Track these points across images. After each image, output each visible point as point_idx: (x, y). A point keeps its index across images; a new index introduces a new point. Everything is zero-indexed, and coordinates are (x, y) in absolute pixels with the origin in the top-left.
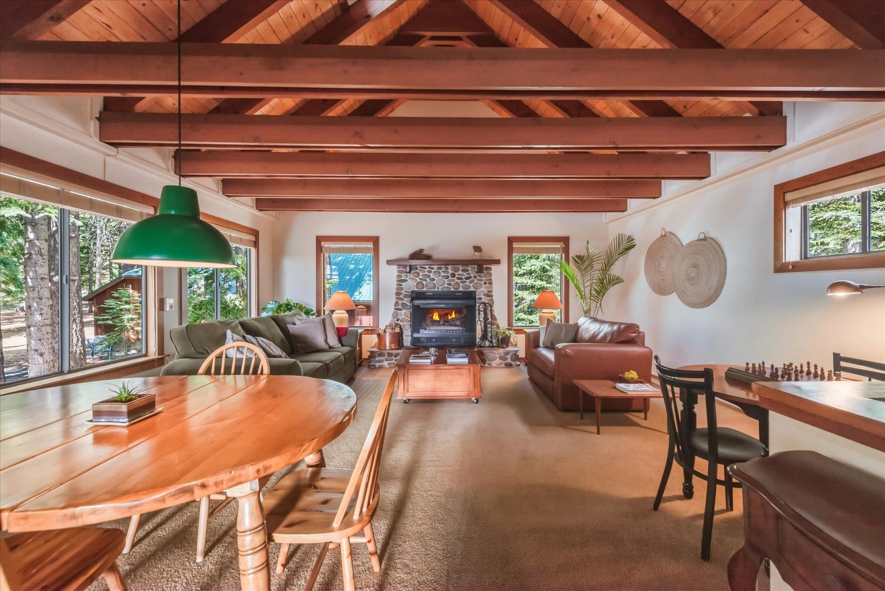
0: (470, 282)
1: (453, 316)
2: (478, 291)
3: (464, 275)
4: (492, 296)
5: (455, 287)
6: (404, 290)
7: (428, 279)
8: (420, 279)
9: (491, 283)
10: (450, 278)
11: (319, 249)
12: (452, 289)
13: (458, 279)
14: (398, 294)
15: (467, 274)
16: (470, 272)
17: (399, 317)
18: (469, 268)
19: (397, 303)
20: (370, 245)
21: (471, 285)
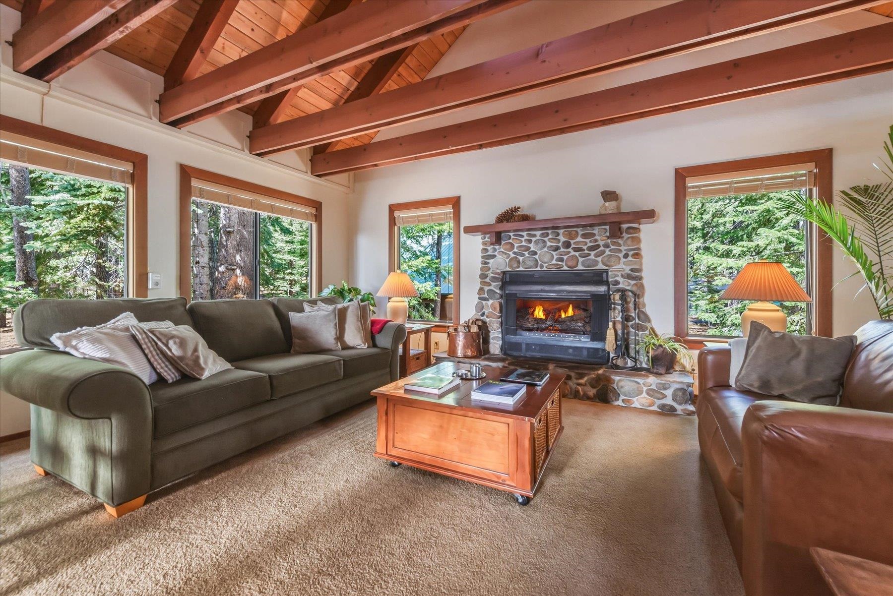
0: (597, 256)
1: (570, 312)
2: (611, 269)
3: (586, 244)
4: (641, 278)
5: (570, 264)
6: (491, 271)
7: (526, 253)
8: (515, 253)
9: (637, 255)
10: (562, 250)
11: (392, 221)
12: (565, 268)
13: (576, 250)
14: (483, 276)
15: (591, 242)
16: (596, 237)
17: (484, 310)
18: (596, 232)
19: (481, 290)
20: (449, 209)
21: (599, 259)
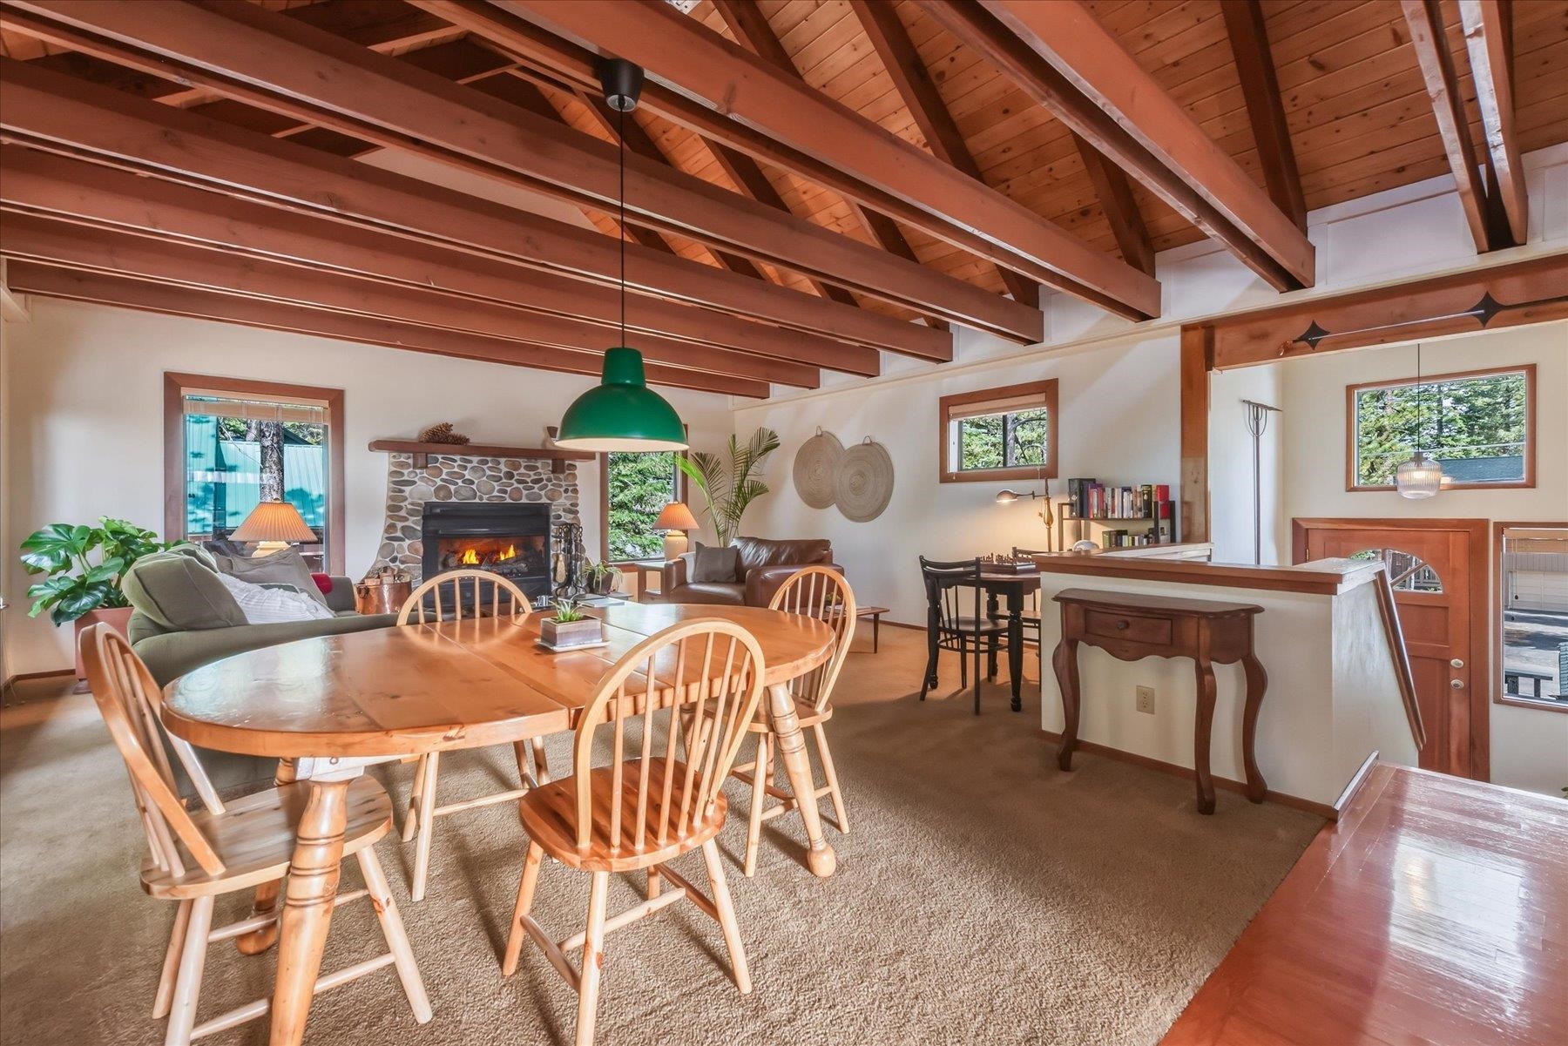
0: (541, 489)
2: (555, 503)
3: (530, 476)
4: (576, 512)
5: (515, 496)
6: (409, 500)
7: (460, 482)
8: (443, 480)
9: (575, 491)
10: (504, 480)
12: (509, 501)
13: (519, 482)
14: (393, 509)
15: (535, 474)
16: (539, 471)
17: (395, 554)
18: (539, 464)
19: (390, 528)
20: (323, 406)
21: (543, 493)
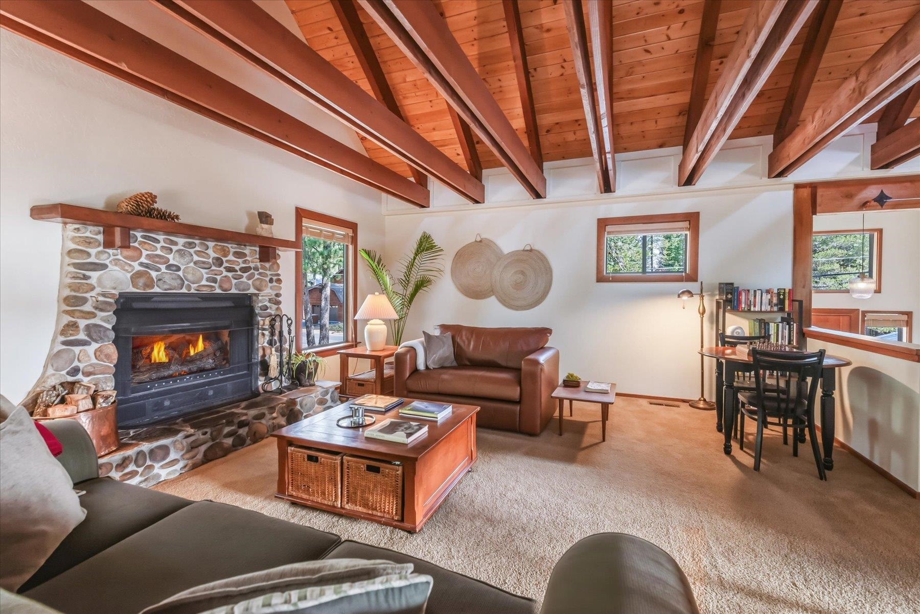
0: (249, 278)
2: (261, 293)
3: (238, 264)
4: (279, 303)
5: (224, 286)
6: (98, 291)
7: (163, 267)
8: (141, 264)
9: (279, 281)
10: (213, 268)
12: (218, 291)
13: (229, 270)
14: (73, 302)
15: (243, 262)
16: (247, 258)
17: (74, 363)
18: (246, 251)
19: (68, 327)
21: (250, 282)
